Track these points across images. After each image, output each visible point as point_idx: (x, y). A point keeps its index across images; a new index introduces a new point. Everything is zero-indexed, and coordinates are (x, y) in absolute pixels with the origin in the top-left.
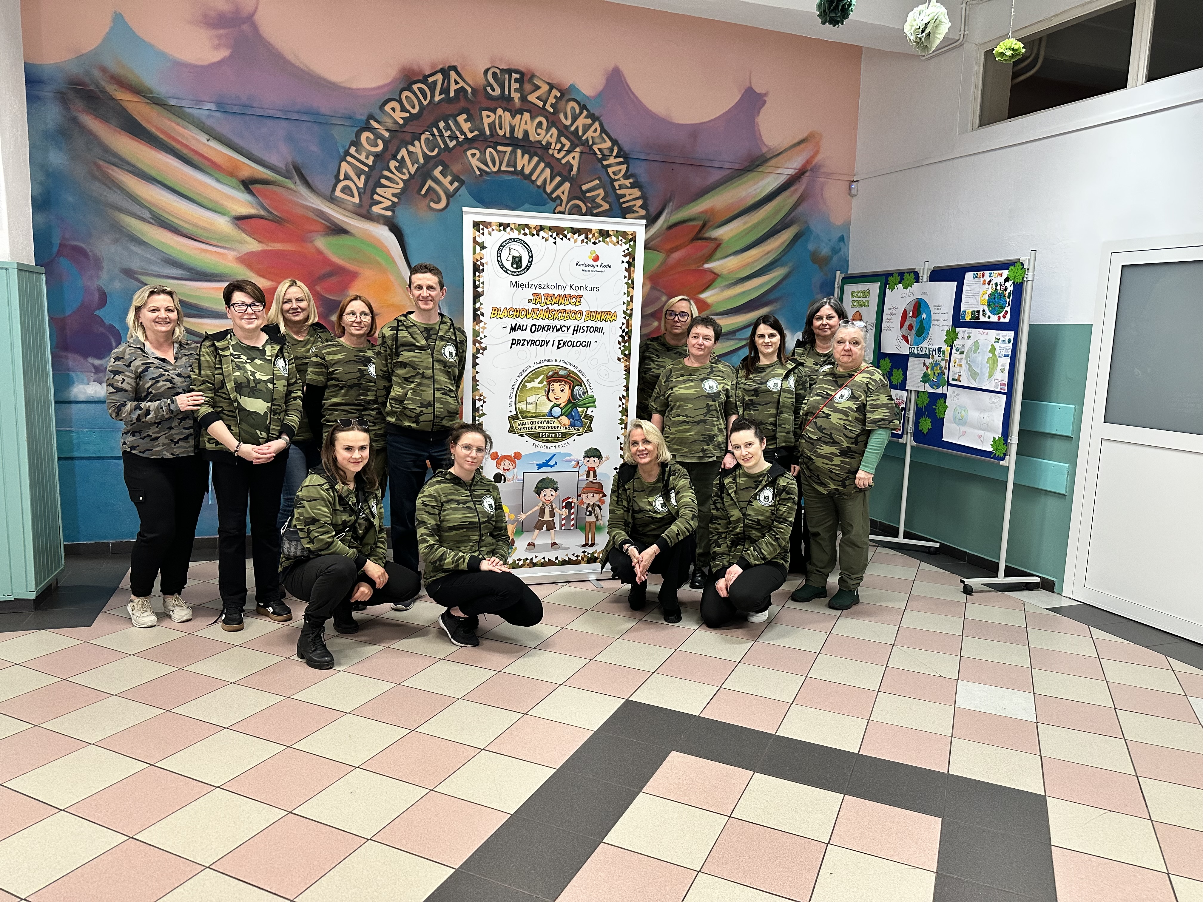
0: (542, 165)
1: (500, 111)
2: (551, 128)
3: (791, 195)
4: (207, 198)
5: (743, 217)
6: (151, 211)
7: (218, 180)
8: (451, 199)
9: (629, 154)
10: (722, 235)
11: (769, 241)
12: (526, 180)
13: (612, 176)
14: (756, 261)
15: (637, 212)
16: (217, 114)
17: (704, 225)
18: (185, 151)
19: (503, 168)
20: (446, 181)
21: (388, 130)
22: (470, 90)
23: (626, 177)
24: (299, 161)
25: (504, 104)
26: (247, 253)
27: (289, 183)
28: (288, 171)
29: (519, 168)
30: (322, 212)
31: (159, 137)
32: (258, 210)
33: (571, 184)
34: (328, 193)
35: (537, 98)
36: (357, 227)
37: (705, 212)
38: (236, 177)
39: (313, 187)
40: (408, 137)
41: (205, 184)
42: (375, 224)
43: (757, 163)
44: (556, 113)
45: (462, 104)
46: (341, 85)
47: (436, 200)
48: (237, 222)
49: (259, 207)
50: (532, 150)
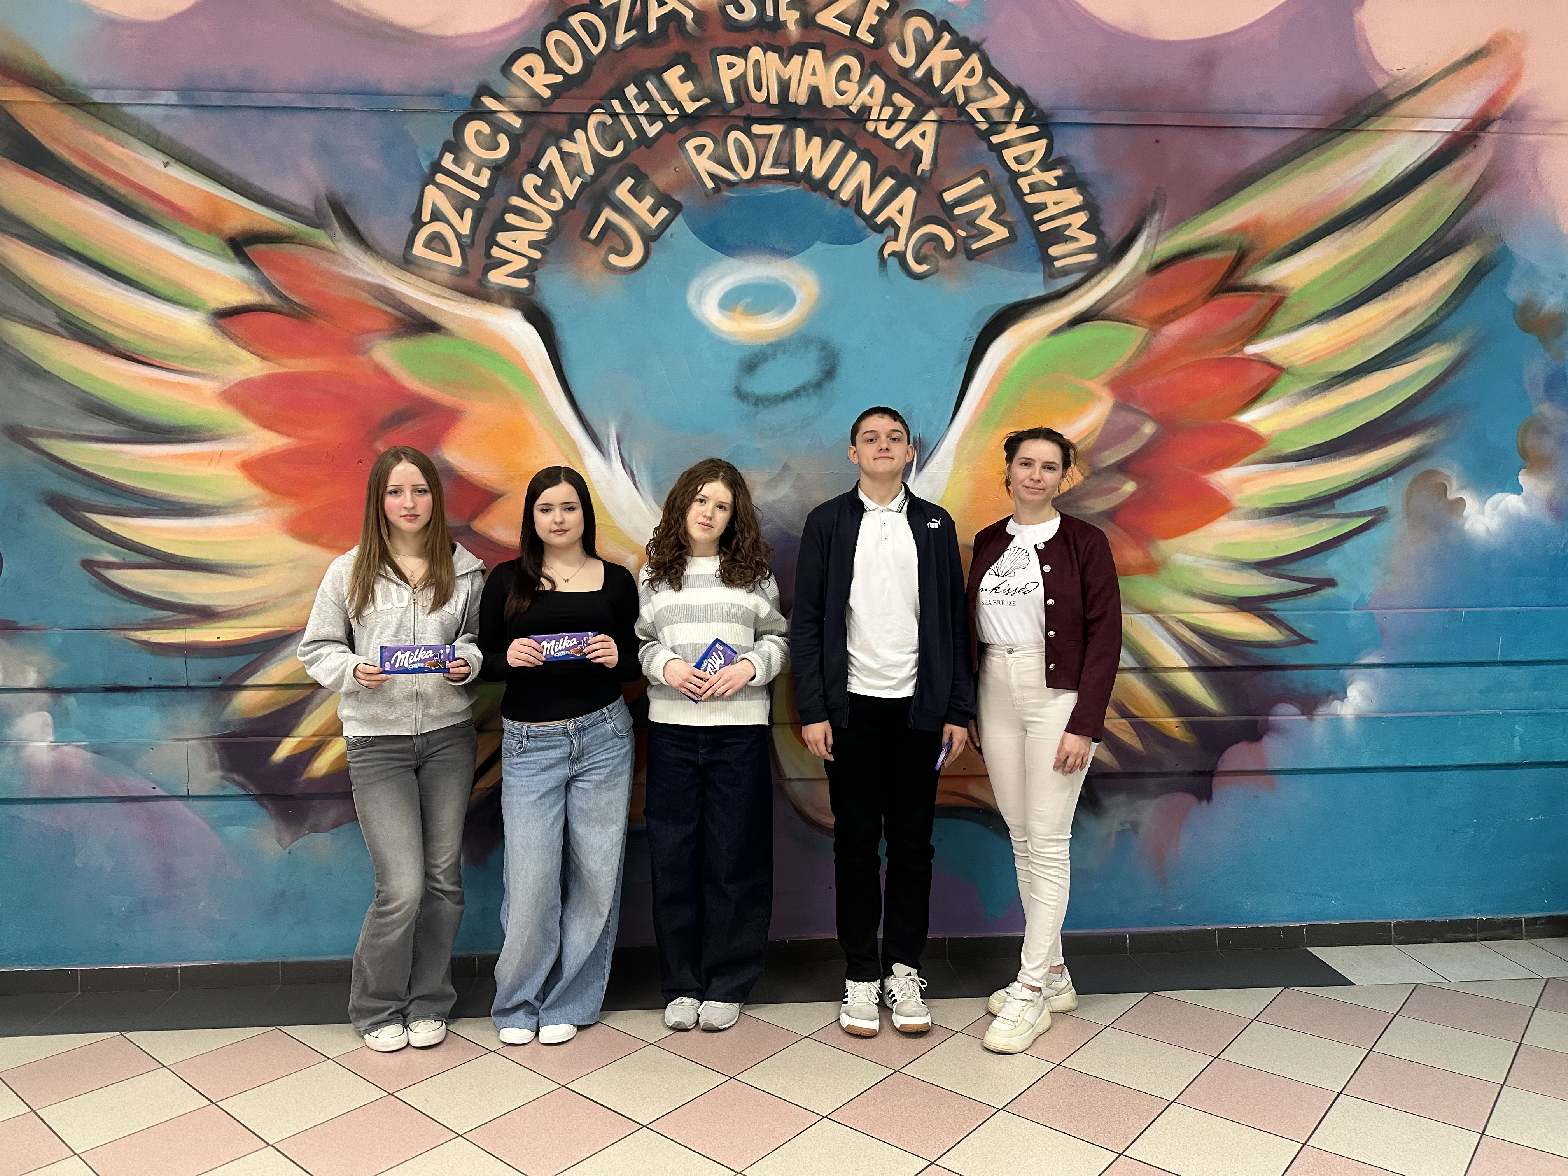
0: (852, 156)
1: (756, 53)
2: (870, 75)
3: (1457, 178)
4: (162, 278)
5: (1336, 234)
6: (60, 312)
7: (184, 242)
8: (653, 244)
9: (1050, 116)
10: (1283, 278)
11: (1406, 284)
12: (815, 191)
13: (1014, 167)
14: (1376, 332)
15: (1075, 239)
16: (184, 113)
17: (1240, 260)
18: (122, 190)
19: (766, 170)
20: (642, 208)
21: (519, 113)
22: (689, 15)
23: (1046, 165)
24: (341, 190)
25: (766, 37)
26: (240, 382)
27: (321, 236)
28: (318, 212)
29: (800, 168)
30: (386, 289)
31: (75, 166)
32: (260, 294)
33: (919, 193)
34: (399, 251)
35: (838, 17)
36: (459, 317)
37: (1242, 229)
38: (219, 232)
39: (370, 241)
40: (561, 123)
41: (158, 250)
42: (496, 308)
43: (1365, 112)
44: (880, 43)
45: (675, 44)
46: (424, 31)
47: (622, 248)
48: (221, 321)
49: (262, 289)
50: (829, 127)
